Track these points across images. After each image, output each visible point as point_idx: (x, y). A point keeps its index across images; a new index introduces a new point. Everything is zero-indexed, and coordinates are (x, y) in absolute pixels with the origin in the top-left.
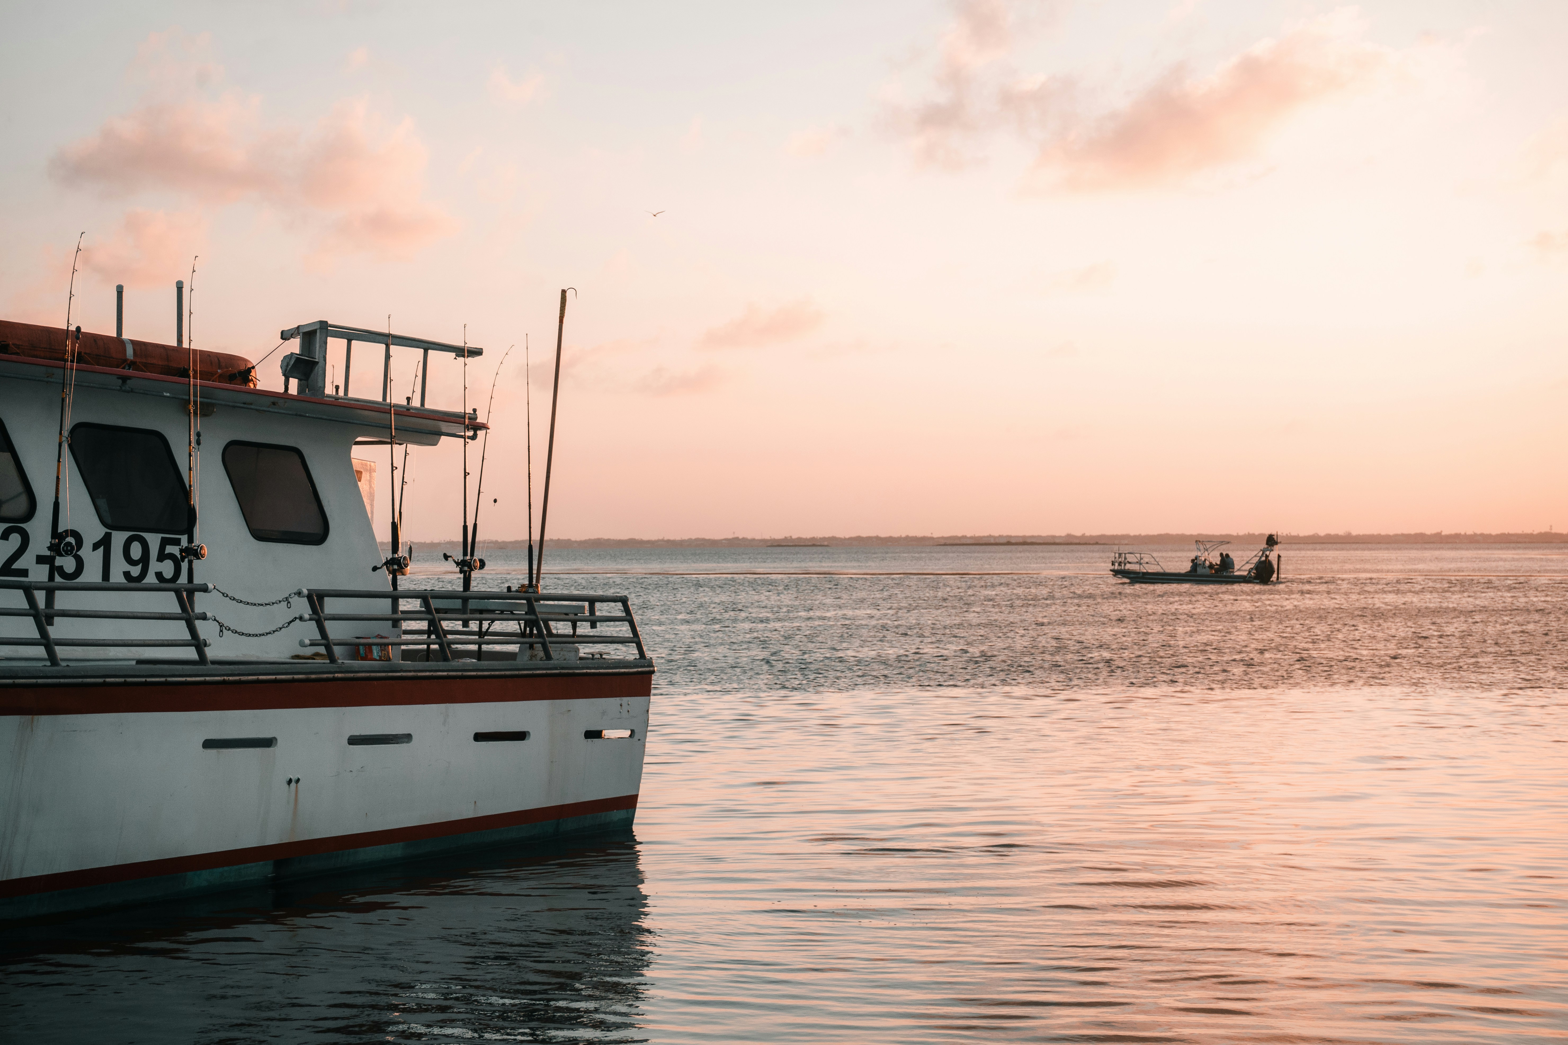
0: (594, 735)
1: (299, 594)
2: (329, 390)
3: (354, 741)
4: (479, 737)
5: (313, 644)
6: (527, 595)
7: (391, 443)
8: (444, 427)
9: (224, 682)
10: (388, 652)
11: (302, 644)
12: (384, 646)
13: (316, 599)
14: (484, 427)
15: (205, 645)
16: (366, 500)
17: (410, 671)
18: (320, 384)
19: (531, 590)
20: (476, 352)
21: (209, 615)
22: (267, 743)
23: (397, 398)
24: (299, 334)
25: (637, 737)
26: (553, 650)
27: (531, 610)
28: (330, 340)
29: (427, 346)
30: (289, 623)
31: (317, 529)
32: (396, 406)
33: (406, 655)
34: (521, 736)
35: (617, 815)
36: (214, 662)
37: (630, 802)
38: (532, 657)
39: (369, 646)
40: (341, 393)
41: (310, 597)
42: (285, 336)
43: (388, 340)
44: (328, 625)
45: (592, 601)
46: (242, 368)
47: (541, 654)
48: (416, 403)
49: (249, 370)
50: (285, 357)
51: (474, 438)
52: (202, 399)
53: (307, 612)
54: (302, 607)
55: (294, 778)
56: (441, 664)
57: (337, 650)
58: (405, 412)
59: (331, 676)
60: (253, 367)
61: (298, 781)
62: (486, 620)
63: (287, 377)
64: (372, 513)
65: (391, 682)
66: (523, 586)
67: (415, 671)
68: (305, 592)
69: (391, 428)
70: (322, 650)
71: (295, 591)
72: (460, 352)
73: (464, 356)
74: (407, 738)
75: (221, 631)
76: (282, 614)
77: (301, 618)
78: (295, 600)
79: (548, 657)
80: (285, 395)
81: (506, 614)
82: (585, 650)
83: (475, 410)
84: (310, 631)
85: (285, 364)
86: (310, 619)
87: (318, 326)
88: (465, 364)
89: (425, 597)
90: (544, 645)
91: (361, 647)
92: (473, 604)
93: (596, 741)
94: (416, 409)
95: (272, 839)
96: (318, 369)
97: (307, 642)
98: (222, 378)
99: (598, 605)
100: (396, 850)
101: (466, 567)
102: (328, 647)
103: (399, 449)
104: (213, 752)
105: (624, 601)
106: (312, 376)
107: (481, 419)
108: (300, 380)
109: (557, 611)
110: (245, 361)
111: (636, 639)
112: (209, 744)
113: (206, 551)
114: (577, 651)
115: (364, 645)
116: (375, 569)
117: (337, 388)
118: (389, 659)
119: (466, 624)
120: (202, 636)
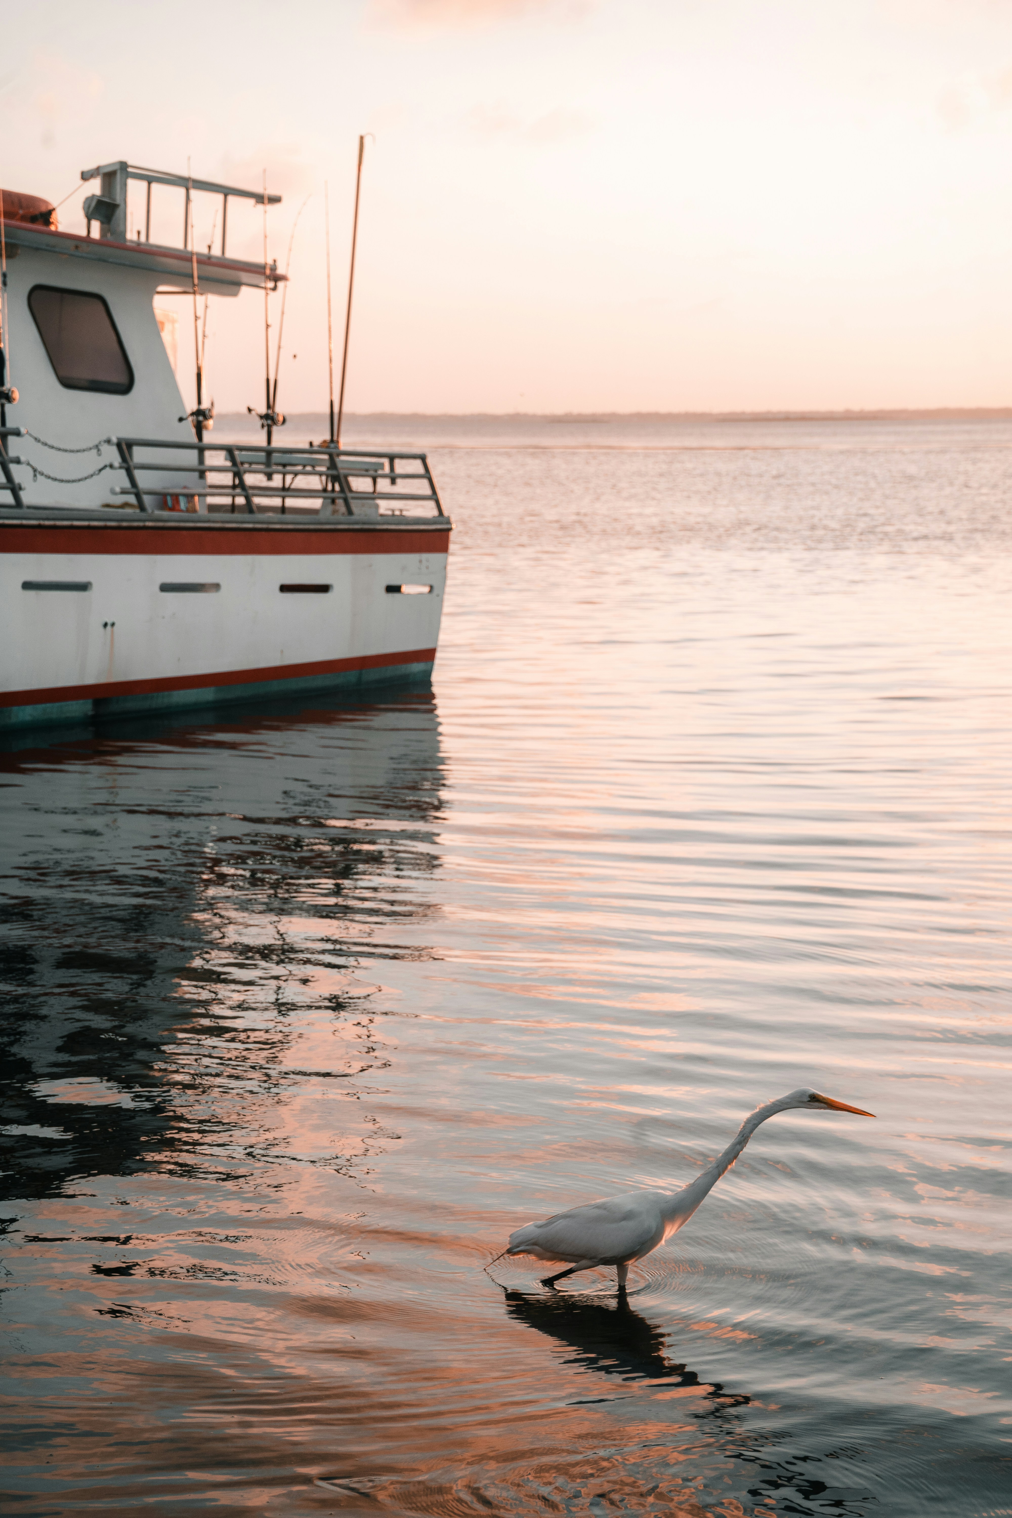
0: (394, 589)
1: (108, 441)
2: (131, 235)
3: (166, 588)
4: (285, 588)
5: (124, 492)
6: (328, 450)
7: (194, 293)
8: (244, 277)
9: (40, 527)
10: (194, 505)
11: (113, 492)
12: (190, 497)
13: (125, 447)
14: (283, 278)
15: (20, 488)
16: (169, 352)
17: (217, 522)
18: (121, 228)
19: (332, 445)
20: (275, 200)
21: (23, 459)
22: (83, 587)
23: (198, 246)
24: (98, 174)
25: (435, 591)
26: (355, 505)
27: (333, 465)
28: (131, 183)
29: (227, 191)
30: (100, 470)
31: (122, 379)
32: (198, 254)
33: (212, 508)
34: (324, 589)
35: (416, 667)
36: (29, 507)
37: (428, 655)
38: (335, 512)
39: (176, 497)
40: (143, 239)
41: (119, 445)
42: (86, 176)
43: (187, 183)
44: (138, 474)
45: (392, 458)
46: (43, 209)
47: (343, 509)
48: (216, 252)
49: (50, 212)
50: (87, 199)
51: (274, 289)
52: (7, 240)
53: (117, 460)
54: (112, 455)
55: (109, 622)
56: (247, 516)
57: (147, 499)
58: (206, 260)
59: (141, 524)
60: (54, 209)
61: (113, 624)
62: (290, 473)
63: (89, 217)
64: (176, 365)
65: (200, 532)
66: (325, 442)
67: (223, 522)
68: (114, 440)
69: (192, 276)
70: (132, 499)
71: (105, 438)
72: (260, 199)
73: (263, 203)
74: (216, 587)
75: (35, 476)
76: (91, 462)
77: (111, 466)
78: (105, 448)
79: (350, 512)
80: (88, 240)
81: (309, 467)
82: (384, 507)
83: (275, 261)
84: (120, 479)
85: (87, 206)
86: (121, 468)
87: (117, 167)
88: (265, 212)
89: (230, 451)
90: (346, 500)
91: (169, 498)
92: (276, 457)
93: (396, 595)
94: (217, 258)
95: (90, 679)
96: (119, 212)
97: (118, 490)
98: (23, 218)
99: (397, 462)
100: (207, 694)
101: (270, 420)
102: (138, 496)
103: (200, 299)
104: (32, 594)
105: (423, 458)
106: (114, 218)
107: (280, 271)
108: (102, 223)
109: (358, 466)
110: (45, 202)
111: (434, 496)
112: (27, 586)
113: (16, 395)
114: (377, 507)
115: (172, 495)
116: (181, 420)
117: (139, 233)
118: (195, 511)
119: (269, 477)
120: (17, 478)
